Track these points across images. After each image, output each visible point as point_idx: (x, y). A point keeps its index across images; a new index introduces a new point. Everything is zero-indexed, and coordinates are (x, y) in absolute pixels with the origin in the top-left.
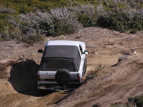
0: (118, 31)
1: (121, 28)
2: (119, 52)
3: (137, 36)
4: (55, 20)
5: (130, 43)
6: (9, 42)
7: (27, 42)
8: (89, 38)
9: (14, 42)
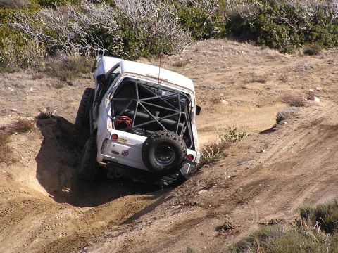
0: (277, 48)
1: (282, 43)
2: (278, 100)
3: (322, 60)
4: (124, 23)
5: (305, 78)
6: (14, 76)
7: (57, 76)
8: (206, 66)
9: (26, 76)
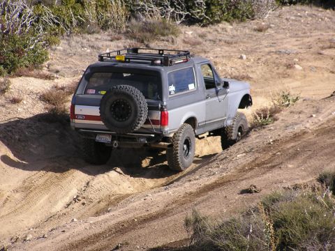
6: (93, 37)
7: (135, 38)
8: (287, 31)
9: (106, 37)
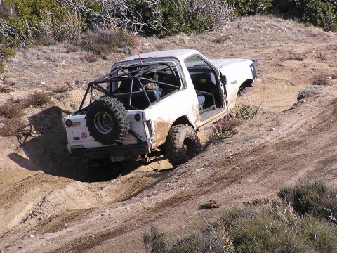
1: (326, 20)
7: (91, 50)
8: (245, 43)
9: (61, 49)
